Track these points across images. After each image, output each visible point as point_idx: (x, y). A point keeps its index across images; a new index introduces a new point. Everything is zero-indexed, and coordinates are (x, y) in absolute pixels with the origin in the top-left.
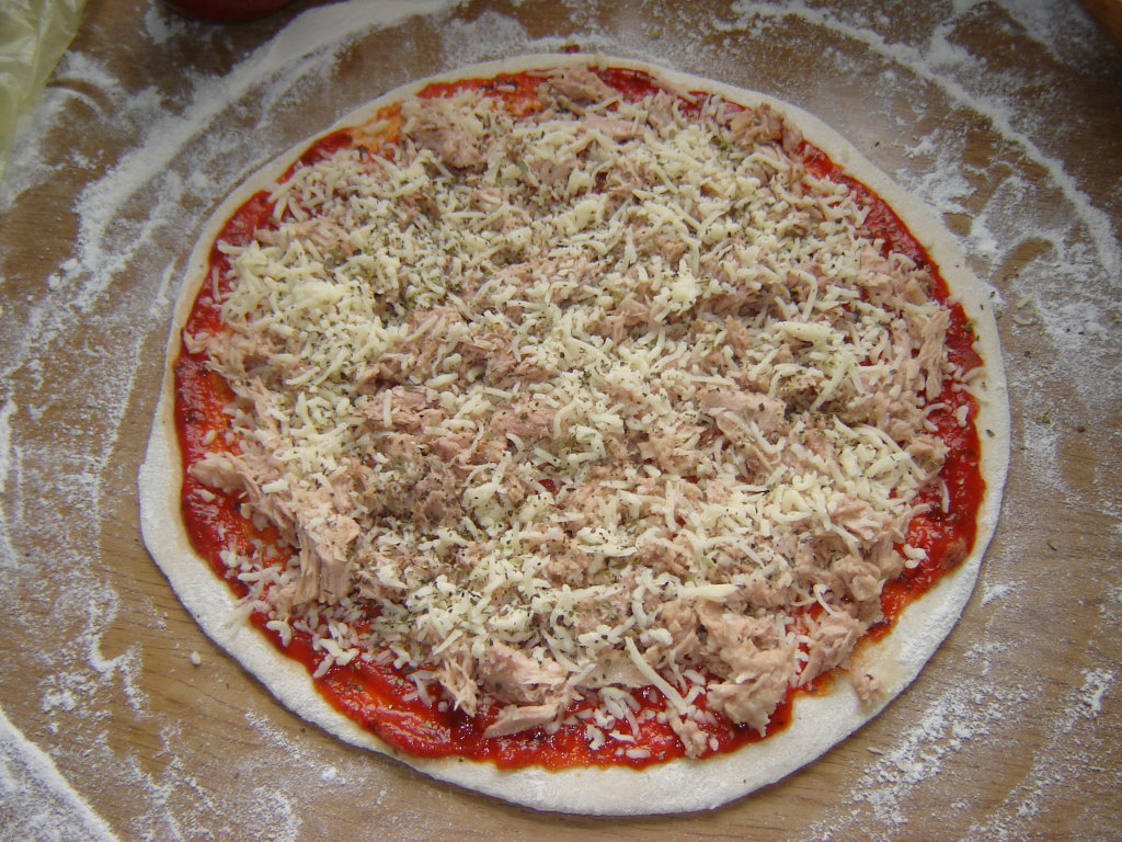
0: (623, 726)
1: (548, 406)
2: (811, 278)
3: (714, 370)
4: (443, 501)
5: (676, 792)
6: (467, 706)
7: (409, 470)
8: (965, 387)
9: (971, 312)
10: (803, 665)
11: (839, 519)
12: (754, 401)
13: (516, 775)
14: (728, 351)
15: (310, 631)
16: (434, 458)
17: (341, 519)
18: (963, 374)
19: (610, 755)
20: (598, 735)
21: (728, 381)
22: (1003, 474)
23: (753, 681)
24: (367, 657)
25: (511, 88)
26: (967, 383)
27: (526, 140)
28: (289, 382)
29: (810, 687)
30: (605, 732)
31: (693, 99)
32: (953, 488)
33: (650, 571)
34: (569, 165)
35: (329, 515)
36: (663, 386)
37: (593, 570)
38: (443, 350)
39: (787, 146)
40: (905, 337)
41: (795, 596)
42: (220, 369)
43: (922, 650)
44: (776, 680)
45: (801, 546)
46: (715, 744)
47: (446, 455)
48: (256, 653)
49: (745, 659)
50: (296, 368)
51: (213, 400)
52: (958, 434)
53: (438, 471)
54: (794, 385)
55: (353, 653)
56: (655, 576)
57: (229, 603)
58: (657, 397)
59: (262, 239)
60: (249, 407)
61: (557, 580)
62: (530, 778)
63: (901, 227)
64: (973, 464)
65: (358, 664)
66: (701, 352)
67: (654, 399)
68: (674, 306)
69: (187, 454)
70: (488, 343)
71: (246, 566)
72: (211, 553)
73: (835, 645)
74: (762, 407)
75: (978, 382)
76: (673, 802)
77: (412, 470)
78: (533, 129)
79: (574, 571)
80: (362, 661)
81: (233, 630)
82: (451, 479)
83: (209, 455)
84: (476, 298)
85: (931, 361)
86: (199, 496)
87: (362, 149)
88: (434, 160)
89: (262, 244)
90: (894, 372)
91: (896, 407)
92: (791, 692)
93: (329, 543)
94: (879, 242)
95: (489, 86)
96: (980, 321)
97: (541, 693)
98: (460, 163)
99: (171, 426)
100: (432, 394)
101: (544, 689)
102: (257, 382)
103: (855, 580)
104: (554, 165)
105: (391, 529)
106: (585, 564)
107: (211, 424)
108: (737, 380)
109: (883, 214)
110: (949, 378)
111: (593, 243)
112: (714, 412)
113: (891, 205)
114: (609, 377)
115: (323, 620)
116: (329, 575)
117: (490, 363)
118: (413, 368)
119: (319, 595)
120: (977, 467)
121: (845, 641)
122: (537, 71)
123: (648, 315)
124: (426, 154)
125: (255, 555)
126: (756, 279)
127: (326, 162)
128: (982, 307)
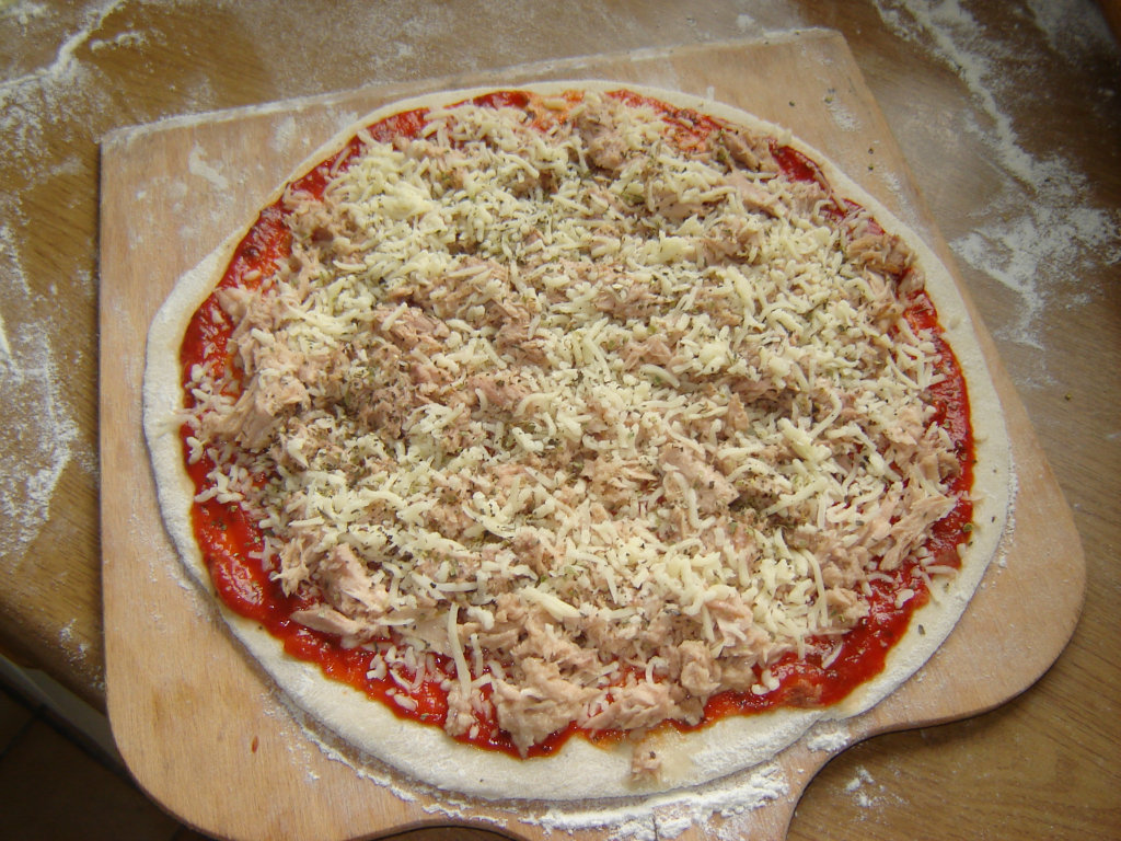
0: (405, 673)
1: (528, 387)
2: (838, 404)
3: (694, 434)
4: (388, 413)
5: (417, 755)
6: (287, 584)
7: (377, 376)
8: (926, 578)
9: (979, 517)
10: (599, 711)
11: (714, 612)
12: (708, 474)
13: (296, 664)
14: (717, 425)
15: (217, 462)
16: (405, 377)
17: (295, 383)
18: (932, 565)
19: (379, 690)
20: (382, 666)
21: (700, 448)
22: (907, 671)
23: (539, 701)
24: (245, 506)
25: (689, 123)
26: (931, 576)
27: (666, 168)
28: (336, 263)
29: (592, 734)
30: (388, 667)
31: (844, 206)
32: (848, 651)
33: (513, 556)
34: (691, 208)
35: (287, 373)
36: (640, 422)
37: (468, 533)
38: (473, 298)
39: (903, 287)
40: (895, 500)
41: (633, 654)
42: (293, 226)
43: (721, 763)
44: (558, 711)
45: (662, 614)
46: (474, 732)
47: (417, 380)
48: (168, 457)
49: (542, 677)
50: (350, 255)
51: (276, 249)
52: (887, 611)
53: (401, 389)
54: (755, 484)
55: (236, 497)
56: (515, 563)
57: (175, 408)
58: (627, 431)
59: (398, 145)
60: (296, 267)
61: (433, 525)
62: (305, 672)
63: (965, 409)
64: (884, 644)
65: (234, 508)
66: (692, 414)
67: (623, 430)
68: (696, 364)
69: (227, 280)
70: (514, 310)
71: (207, 386)
72: (188, 363)
73: (633, 710)
74: (712, 485)
75: (944, 581)
76: (409, 762)
77: (380, 377)
78: (680, 163)
79: (451, 524)
80: (240, 507)
81: (163, 430)
82: (406, 400)
83: (242, 287)
84: (532, 274)
85: (905, 534)
86: (210, 313)
87: (531, 114)
88: (579, 150)
89: (396, 148)
90: (861, 524)
91: (840, 553)
92: (571, 729)
93: (270, 395)
94: (932, 410)
95: (672, 115)
96: (984, 530)
97: (358, 610)
98: (599, 161)
99: (231, 252)
100: (442, 329)
101: (360, 608)
102: (315, 252)
103: (691, 665)
104: (677, 202)
105: (336, 418)
106: (465, 524)
107: (261, 265)
108: (708, 453)
109: (954, 389)
110: (914, 560)
111: (663, 278)
112: (667, 467)
113: (968, 385)
114: (597, 390)
115: (233, 460)
116: (253, 421)
117: (504, 327)
118: (440, 301)
119: (237, 435)
120: (885, 650)
121: (645, 711)
122: (722, 120)
123: (669, 359)
124: (576, 141)
125: (219, 382)
126: (785, 379)
127: (493, 110)
128: (993, 519)
